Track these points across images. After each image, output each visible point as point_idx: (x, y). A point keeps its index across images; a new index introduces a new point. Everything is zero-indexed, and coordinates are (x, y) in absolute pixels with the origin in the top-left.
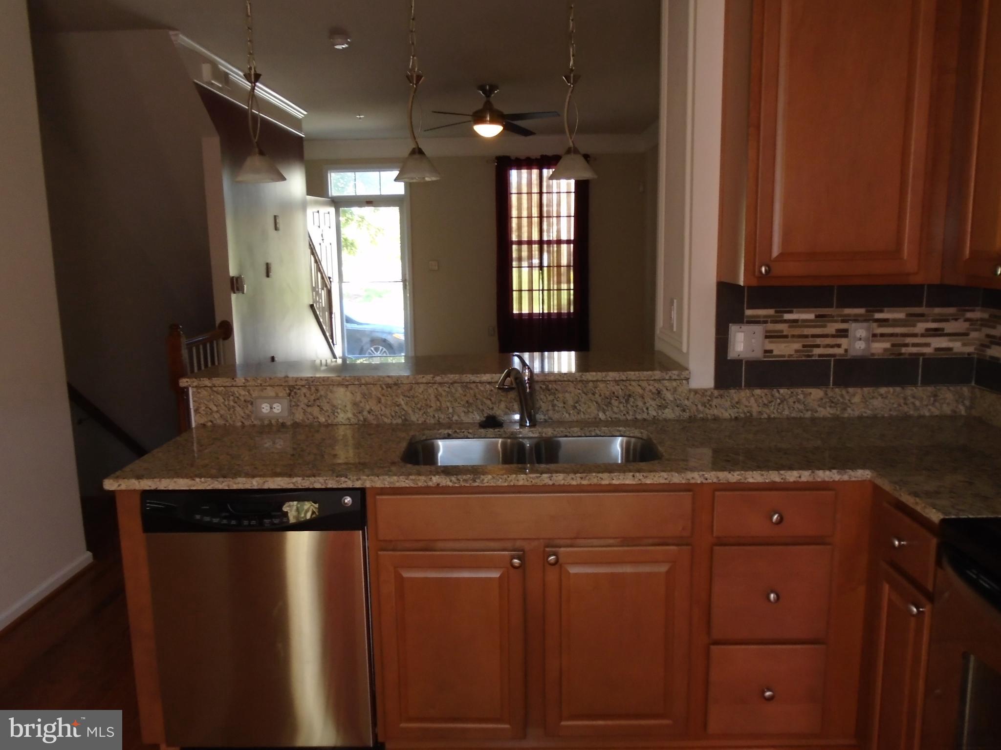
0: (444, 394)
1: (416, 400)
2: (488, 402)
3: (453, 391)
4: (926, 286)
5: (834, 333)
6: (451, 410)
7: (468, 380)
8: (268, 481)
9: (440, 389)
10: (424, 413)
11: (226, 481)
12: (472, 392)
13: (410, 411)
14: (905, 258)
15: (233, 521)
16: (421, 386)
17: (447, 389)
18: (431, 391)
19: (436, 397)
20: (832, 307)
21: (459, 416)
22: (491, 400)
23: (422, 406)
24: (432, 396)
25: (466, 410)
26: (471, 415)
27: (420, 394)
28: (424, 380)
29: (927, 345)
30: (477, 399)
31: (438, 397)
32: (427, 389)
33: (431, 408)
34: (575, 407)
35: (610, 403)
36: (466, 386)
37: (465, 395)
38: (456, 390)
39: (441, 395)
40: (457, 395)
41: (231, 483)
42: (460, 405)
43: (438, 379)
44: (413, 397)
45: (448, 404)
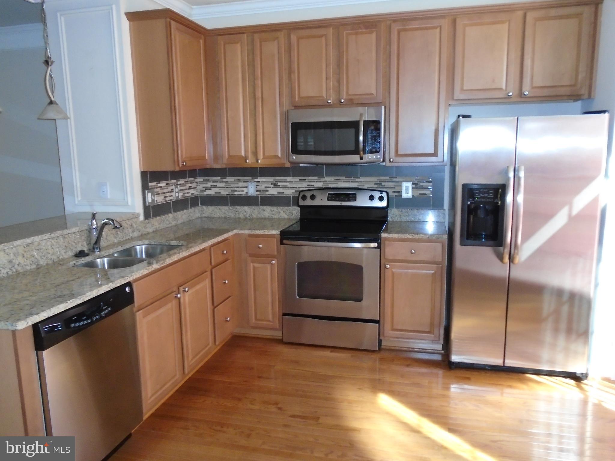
0: (55, 243)
1: (42, 251)
2: (74, 244)
3: (59, 241)
4: (187, 171)
5: (171, 191)
6: (59, 253)
7: (66, 233)
8: (99, 290)
9: (53, 241)
10: (47, 258)
11: (82, 297)
12: (67, 239)
13: (40, 259)
14: (207, 158)
15: (89, 320)
16: (44, 241)
17: (56, 241)
18: (49, 243)
19: (51, 246)
20: (169, 180)
21: (62, 256)
22: (75, 242)
23: (45, 254)
24: (50, 246)
25: (65, 251)
26: (67, 254)
27: (43, 246)
28: (46, 237)
29: (189, 193)
30: (69, 244)
31: (53, 246)
32: (46, 243)
33: (50, 254)
34: (106, 239)
35: (118, 233)
36: (64, 237)
37: (64, 243)
38: (60, 240)
39: (53, 245)
40: (61, 243)
41: (84, 298)
42: (62, 249)
43: (53, 235)
44: (41, 249)
45: (57, 250)
